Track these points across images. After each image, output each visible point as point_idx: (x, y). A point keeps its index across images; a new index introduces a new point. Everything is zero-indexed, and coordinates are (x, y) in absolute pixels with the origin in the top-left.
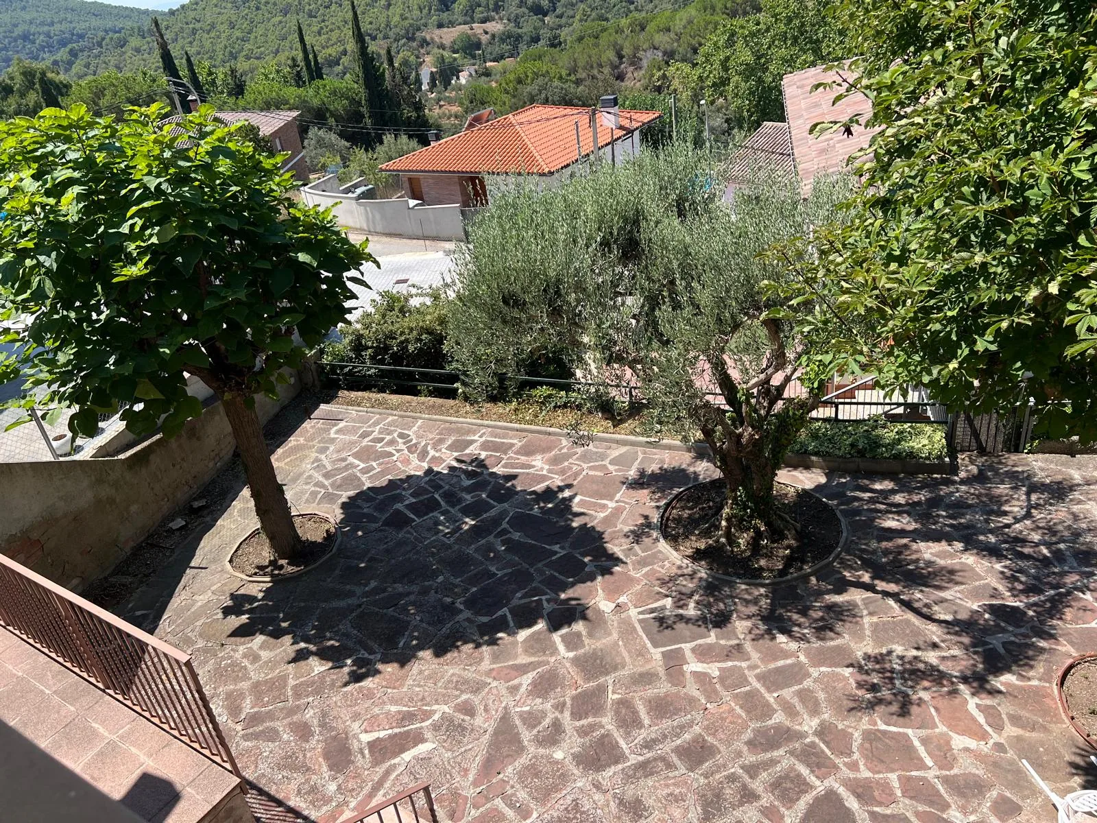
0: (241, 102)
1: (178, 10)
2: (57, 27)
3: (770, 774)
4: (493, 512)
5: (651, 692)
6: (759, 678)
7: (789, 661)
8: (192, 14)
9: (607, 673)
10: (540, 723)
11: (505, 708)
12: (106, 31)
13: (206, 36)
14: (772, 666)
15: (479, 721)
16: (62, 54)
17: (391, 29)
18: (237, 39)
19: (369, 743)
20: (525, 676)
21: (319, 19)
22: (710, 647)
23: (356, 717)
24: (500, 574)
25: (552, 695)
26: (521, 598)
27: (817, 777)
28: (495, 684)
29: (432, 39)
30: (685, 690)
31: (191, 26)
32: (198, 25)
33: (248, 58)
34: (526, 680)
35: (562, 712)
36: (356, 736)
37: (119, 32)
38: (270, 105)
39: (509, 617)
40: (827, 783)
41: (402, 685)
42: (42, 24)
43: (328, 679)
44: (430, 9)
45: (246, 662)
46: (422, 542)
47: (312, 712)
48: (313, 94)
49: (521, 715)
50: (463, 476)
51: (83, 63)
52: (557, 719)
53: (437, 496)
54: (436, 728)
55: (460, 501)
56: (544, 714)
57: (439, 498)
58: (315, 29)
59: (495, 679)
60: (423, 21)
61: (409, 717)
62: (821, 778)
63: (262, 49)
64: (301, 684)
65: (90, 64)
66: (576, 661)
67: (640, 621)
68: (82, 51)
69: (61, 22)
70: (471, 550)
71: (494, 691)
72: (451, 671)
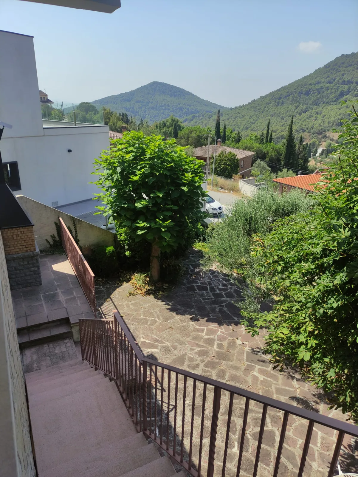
0: (237, 145)
1: (234, 108)
2: (192, 107)
3: (255, 415)
4: (223, 299)
5: (234, 372)
6: (276, 388)
7: (291, 389)
8: (238, 111)
9: (224, 360)
10: (193, 362)
11: (186, 353)
12: (207, 112)
13: (240, 119)
14: (284, 387)
15: (176, 352)
16: (190, 117)
17: (313, 129)
18: (251, 122)
19: (142, 341)
20: (198, 348)
21: (285, 120)
22: (266, 371)
23: (143, 333)
24: (212, 317)
25: (203, 357)
26: (213, 327)
27: (272, 425)
28: (187, 345)
29: (329, 136)
30: (246, 378)
31: (236, 115)
32: (238, 115)
33: (252, 130)
34: (198, 349)
35: (202, 363)
36: (140, 338)
37: (211, 113)
38: (246, 148)
39: (205, 330)
40: (274, 428)
41: (161, 332)
42: (188, 105)
43: (143, 320)
44: (333, 124)
45: (125, 306)
46: (194, 298)
47: (133, 326)
48: (264, 148)
49: (189, 357)
50: (221, 284)
51: (195, 121)
52: (199, 364)
53: (208, 287)
54: (163, 347)
55: (215, 291)
56: (196, 360)
57: (208, 288)
58: (282, 124)
59: (189, 344)
60: (328, 128)
61: (157, 341)
62: (272, 426)
63: (258, 128)
64: (135, 318)
65: (197, 122)
66: (217, 353)
67: (247, 352)
68: (196, 117)
69: (193, 106)
70: (208, 307)
71: (186, 347)
72: (177, 336)
